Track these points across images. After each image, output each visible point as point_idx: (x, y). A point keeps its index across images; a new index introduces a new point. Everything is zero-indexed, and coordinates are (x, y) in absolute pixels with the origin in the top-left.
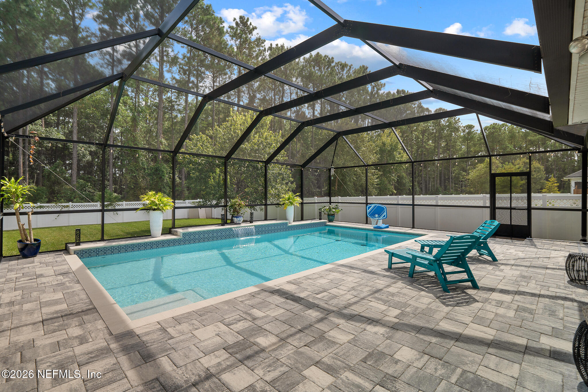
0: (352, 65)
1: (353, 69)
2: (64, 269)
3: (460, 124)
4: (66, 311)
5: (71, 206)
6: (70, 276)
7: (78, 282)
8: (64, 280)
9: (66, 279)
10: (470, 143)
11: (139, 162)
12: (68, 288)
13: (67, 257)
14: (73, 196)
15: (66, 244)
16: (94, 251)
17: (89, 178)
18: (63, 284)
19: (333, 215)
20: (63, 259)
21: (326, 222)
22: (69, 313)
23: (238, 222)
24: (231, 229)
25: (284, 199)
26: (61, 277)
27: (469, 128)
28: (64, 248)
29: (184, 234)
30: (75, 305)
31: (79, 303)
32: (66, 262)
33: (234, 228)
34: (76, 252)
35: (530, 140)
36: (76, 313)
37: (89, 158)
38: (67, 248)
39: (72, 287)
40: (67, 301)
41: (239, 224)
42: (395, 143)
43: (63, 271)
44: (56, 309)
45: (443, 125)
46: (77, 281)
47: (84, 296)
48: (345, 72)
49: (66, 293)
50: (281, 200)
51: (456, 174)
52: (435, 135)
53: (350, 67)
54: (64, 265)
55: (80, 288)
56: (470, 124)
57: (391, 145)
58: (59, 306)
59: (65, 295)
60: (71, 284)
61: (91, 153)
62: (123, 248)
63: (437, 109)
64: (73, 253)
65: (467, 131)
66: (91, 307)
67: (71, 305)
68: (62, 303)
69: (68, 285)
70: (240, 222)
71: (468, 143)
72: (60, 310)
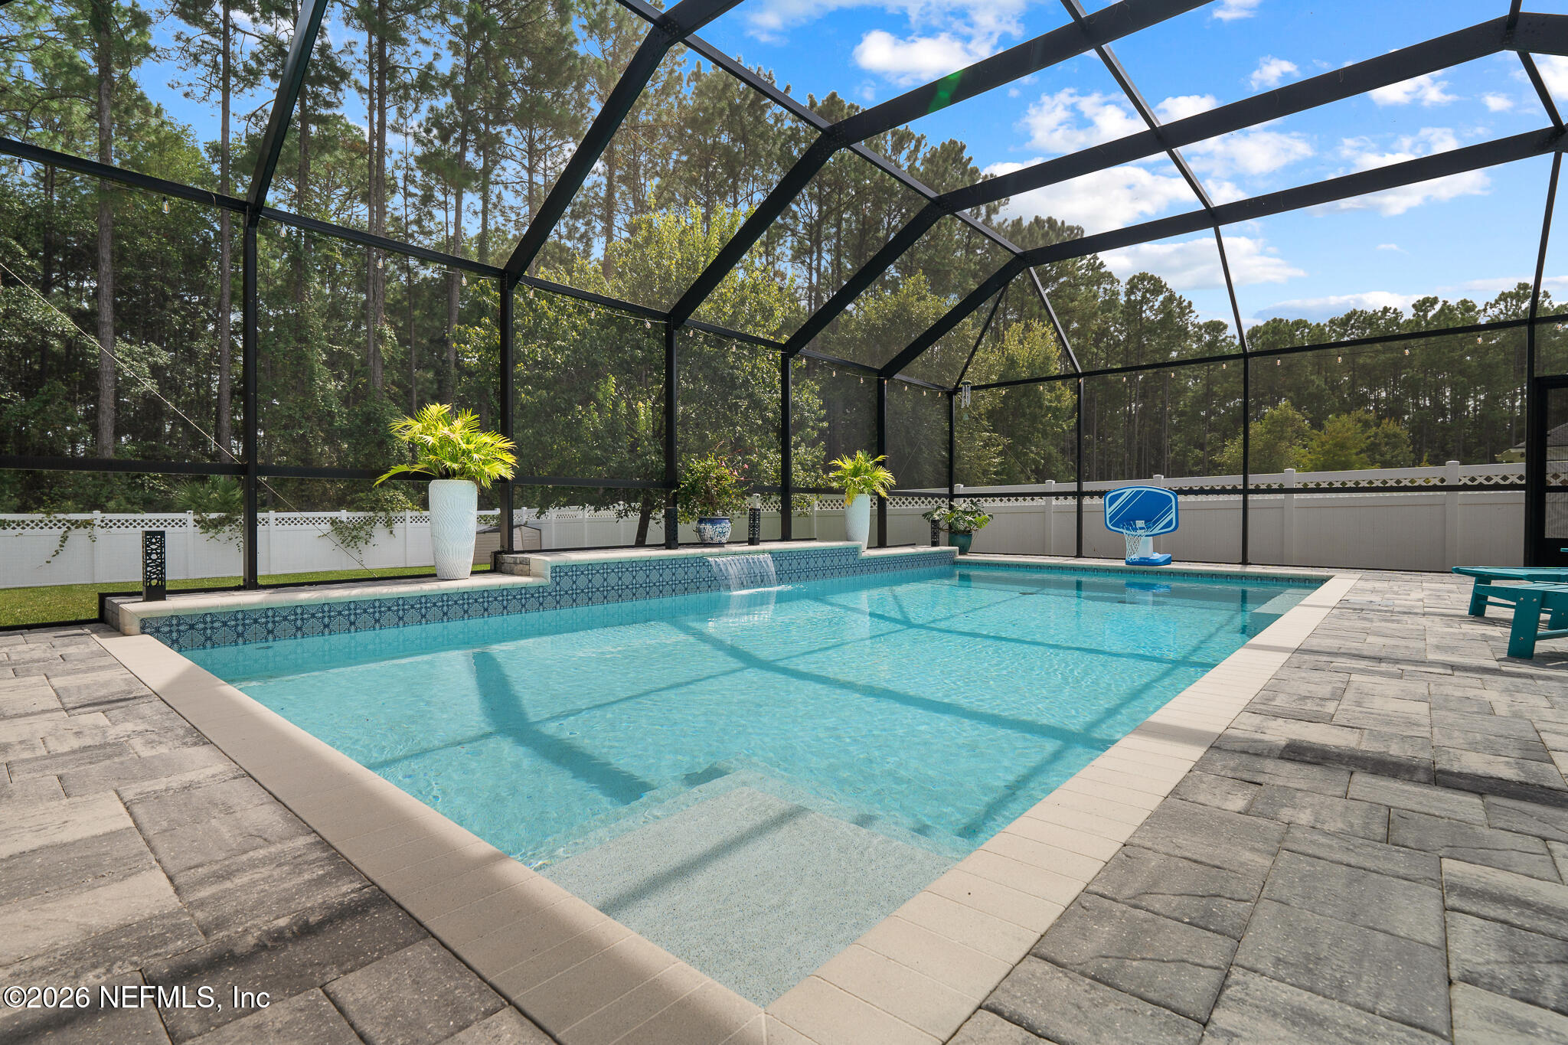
0: (923, 137)
1: (928, 149)
2: (106, 684)
3: (1192, 318)
4: (177, 931)
5: (96, 522)
6: (145, 709)
7: (203, 740)
8: (113, 733)
9: (129, 727)
10: (1214, 370)
11: (314, 395)
12: (149, 769)
13: (113, 644)
14: (105, 492)
15: (103, 597)
16: (225, 624)
17: (153, 448)
18: (109, 749)
19: (967, 533)
20: (95, 648)
21: (955, 552)
22: (204, 947)
23: (716, 540)
24: (701, 561)
25: (839, 473)
26: (98, 718)
27: (1213, 330)
28: (96, 616)
29: (556, 570)
30: (227, 875)
31: (253, 865)
32: (109, 660)
33: (711, 556)
34: (148, 626)
35: (1364, 366)
36: (261, 947)
37: (149, 385)
38: (108, 614)
39: (170, 766)
40: (162, 847)
41: (720, 544)
42: (1040, 359)
43: (102, 693)
44: (94, 921)
45: (1148, 319)
46: (188, 732)
47: (264, 816)
48: (905, 153)
49: (144, 798)
50: (831, 475)
51: (1177, 454)
52: (1126, 349)
53: (919, 141)
54: (102, 668)
55: (220, 767)
56: (1216, 319)
57: (1031, 365)
58: (115, 890)
59: (138, 810)
60: (163, 750)
61: (156, 371)
62: (340, 613)
63: (1134, 277)
64: (136, 627)
65: (1207, 338)
66: (345, 890)
67: (202, 882)
68: (127, 869)
69: (146, 753)
70: (724, 540)
71: (1209, 370)
72: (125, 929)
